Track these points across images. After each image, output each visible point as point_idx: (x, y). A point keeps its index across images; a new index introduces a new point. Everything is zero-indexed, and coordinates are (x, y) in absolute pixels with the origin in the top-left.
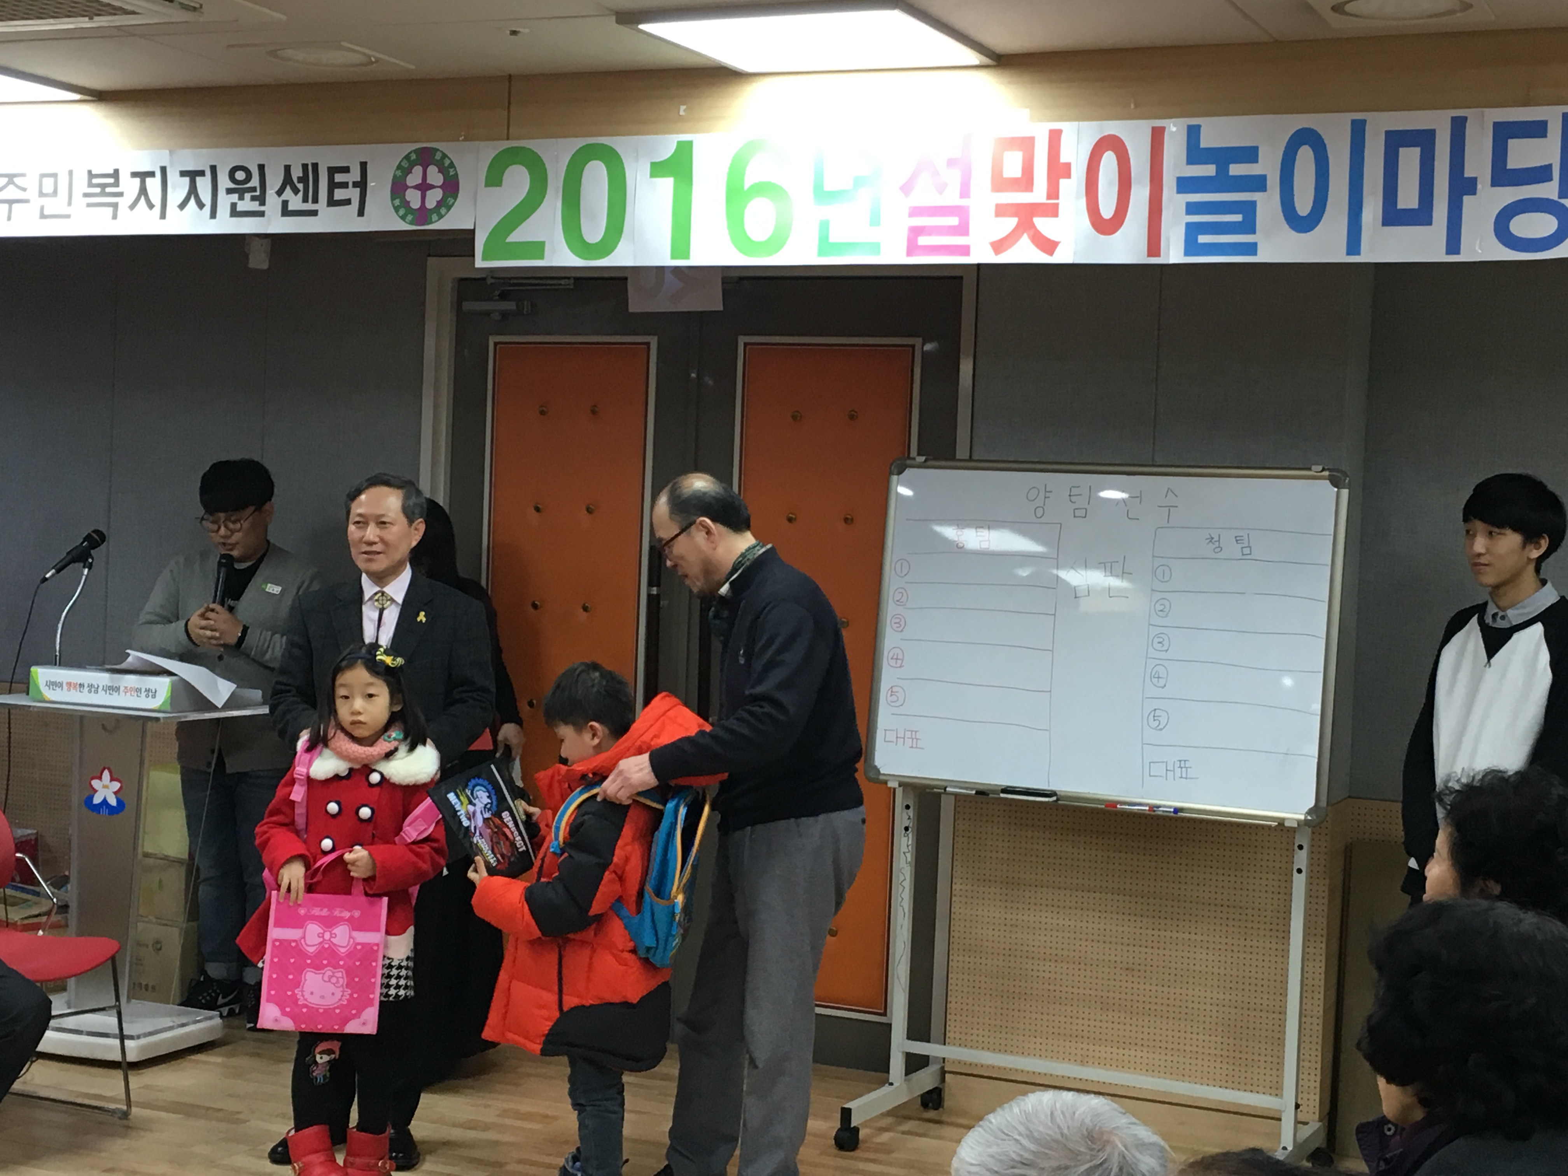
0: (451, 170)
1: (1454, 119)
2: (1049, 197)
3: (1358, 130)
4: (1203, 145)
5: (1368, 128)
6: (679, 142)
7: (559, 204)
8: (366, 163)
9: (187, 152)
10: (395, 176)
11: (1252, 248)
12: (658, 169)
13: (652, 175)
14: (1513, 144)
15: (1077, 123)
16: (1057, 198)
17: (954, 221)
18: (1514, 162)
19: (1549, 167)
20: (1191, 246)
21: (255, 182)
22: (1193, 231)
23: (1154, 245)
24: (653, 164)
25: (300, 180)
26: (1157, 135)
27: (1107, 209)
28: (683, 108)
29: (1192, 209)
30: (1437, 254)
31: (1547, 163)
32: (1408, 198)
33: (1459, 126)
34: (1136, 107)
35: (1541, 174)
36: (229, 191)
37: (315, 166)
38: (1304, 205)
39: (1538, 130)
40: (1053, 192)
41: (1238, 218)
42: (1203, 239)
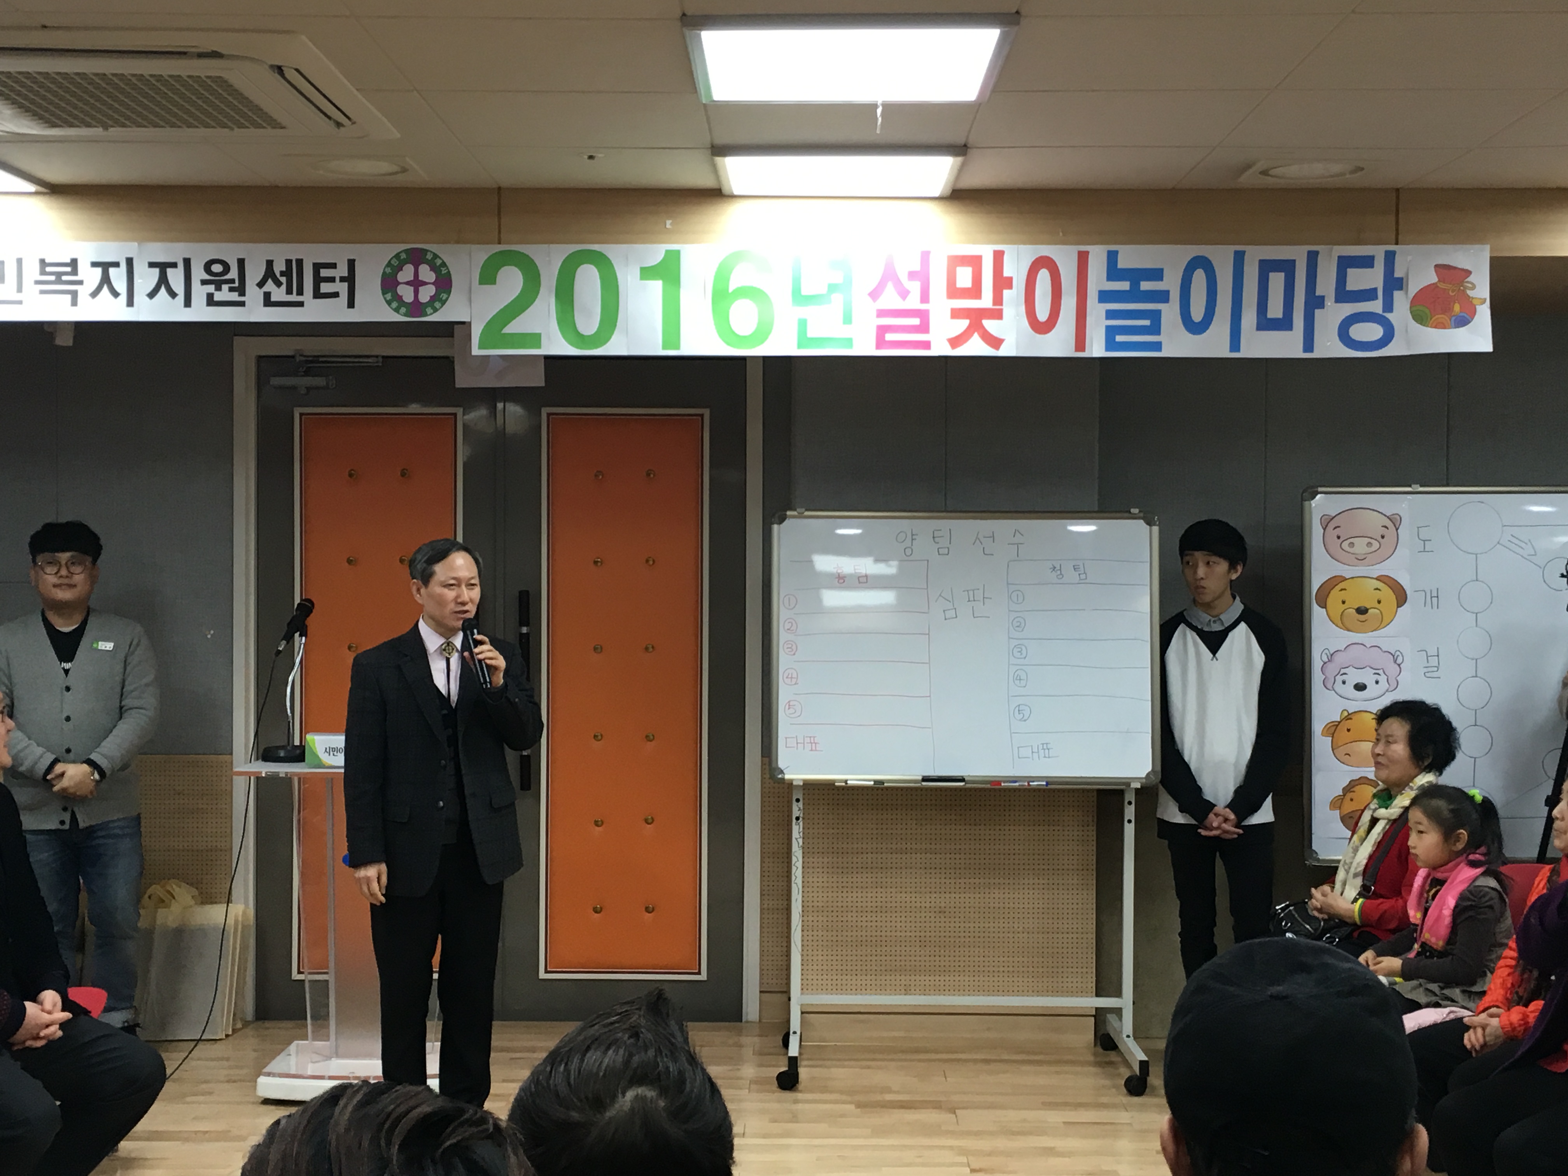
0: (443, 269)
1: (1309, 252)
2: (995, 303)
3: (1239, 258)
4: (1120, 266)
5: (1247, 257)
6: (667, 251)
7: (553, 300)
8: (354, 260)
9: (158, 246)
10: (384, 273)
11: (1158, 346)
12: (647, 273)
13: (642, 278)
14: (1350, 271)
15: (1016, 246)
16: (1001, 304)
17: (916, 321)
18: (1351, 286)
19: (1375, 289)
20: (1110, 344)
21: (233, 274)
22: (1111, 332)
23: (1080, 342)
24: (642, 269)
25: (282, 274)
26: (1083, 258)
27: (1043, 313)
28: (669, 222)
29: (1110, 315)
30: (1297, 352)
31: (1373, 287)
32: (1275, 310)
33: (1312, 258)
34: (1064, 235)
35: (1369, 295)
36: (204, 282)
37: (300, 262)
38: (1197, 313)
39: (1367, 262)
40: (998, 299)
41: (1147, 323)
42: (1119, 338)
